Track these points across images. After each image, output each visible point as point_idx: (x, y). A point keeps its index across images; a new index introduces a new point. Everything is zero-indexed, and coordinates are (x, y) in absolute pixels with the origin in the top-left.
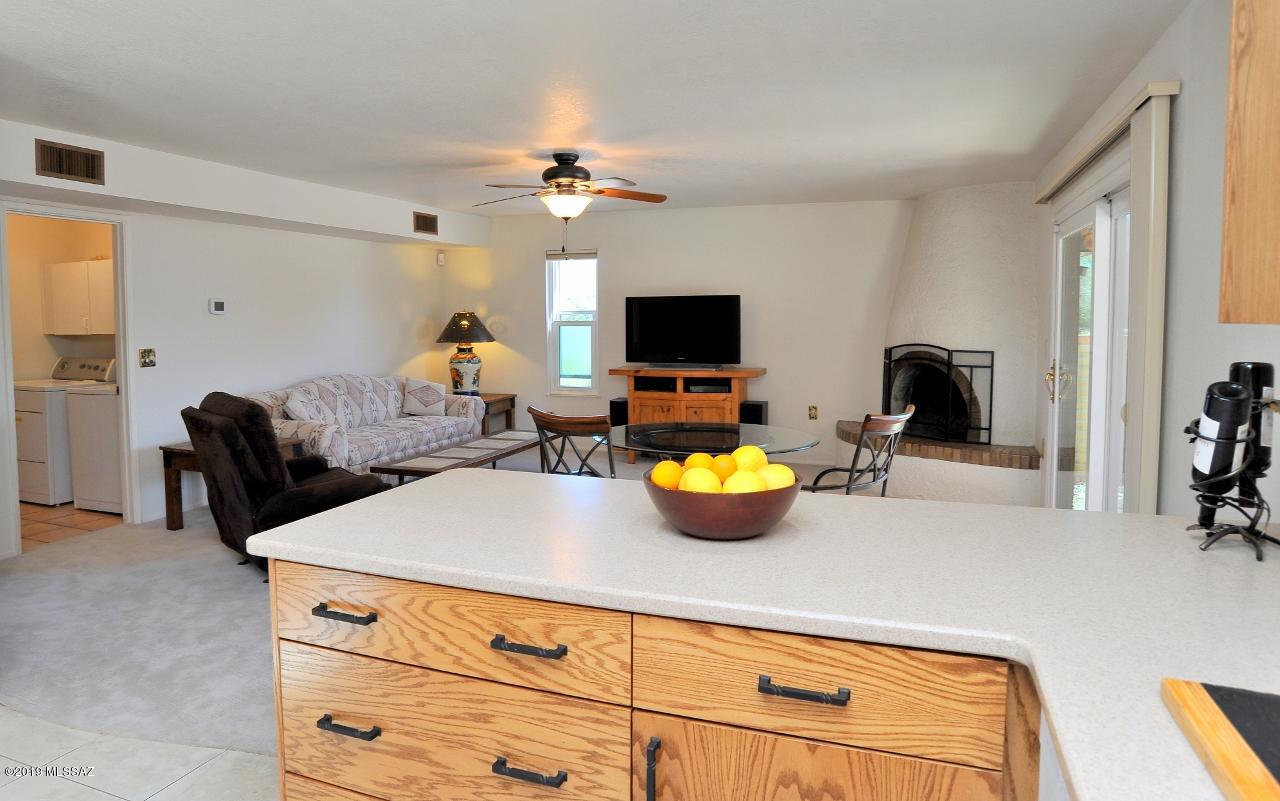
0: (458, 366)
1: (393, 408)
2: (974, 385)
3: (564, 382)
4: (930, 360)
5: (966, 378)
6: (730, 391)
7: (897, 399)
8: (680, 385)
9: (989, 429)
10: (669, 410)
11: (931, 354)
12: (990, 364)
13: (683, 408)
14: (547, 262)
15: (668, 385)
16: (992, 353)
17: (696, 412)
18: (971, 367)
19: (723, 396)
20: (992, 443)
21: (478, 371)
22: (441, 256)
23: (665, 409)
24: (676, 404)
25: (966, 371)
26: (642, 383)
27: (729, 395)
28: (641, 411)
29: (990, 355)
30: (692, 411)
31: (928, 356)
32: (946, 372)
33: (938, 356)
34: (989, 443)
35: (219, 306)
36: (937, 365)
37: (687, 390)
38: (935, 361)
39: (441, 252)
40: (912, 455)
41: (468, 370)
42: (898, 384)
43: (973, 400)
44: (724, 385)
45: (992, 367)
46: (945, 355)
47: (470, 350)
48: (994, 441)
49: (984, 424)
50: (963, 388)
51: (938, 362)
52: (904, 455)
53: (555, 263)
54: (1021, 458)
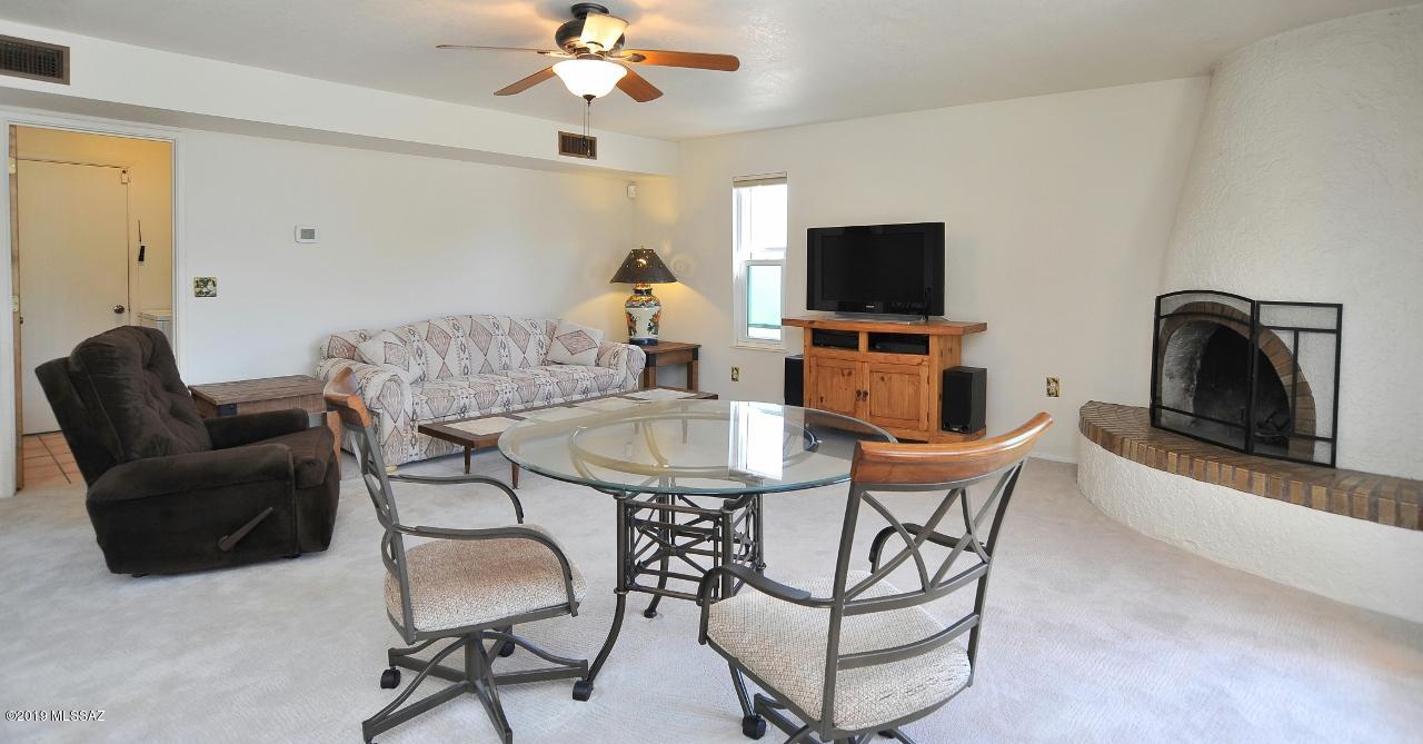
0: (632, 310)
1: (533, 354)
2: (1300, 361)
3: (754, 333)
4: (1221, 316)
5: (1287, 350)
6: (927, 353)
7: (1171, 377)
8: (863, 341)
9: (1333, 441)
10: (850, 374)
11: (1223, 306)
12: (1334, 326)
13: (867, 371)
14: (735, 191)
15: (848, 340)
16: (1339, 307)
17: (883, 379)
18: (1296, 331)
19: (917, 358)
20: (1337, 465)
21: (655, 316)
22: (632, 188)
23: (846, 372)
24: (859, 365)
25: (1287, 339)
26: (820, 337)
27: (926, 357)
28: (818, 373)
29: (1335, 310)
30: (876, 377)
31: (1218, 311)
32: (1247, 336)
33: (1234, 310)
34: (1333, 465)
35: (308, 234)
36: (1233, 326)
37: (872, 346)
38: (1231, 319)
39: (633, 183)
40: (1178, 472)
41: (644, 315)
42: (1173, 353)
43: (1301, 388)
44: (919, 344)
45: (1338, 332)
46: (1246, 309)
47: (648, 292)
48: (1341, 463)
49: (1322, 429)
50: (1279, 364)
51: (1234, 320)
52: (1165, 469)
53: (745, 191)
54: (1398, 506)
